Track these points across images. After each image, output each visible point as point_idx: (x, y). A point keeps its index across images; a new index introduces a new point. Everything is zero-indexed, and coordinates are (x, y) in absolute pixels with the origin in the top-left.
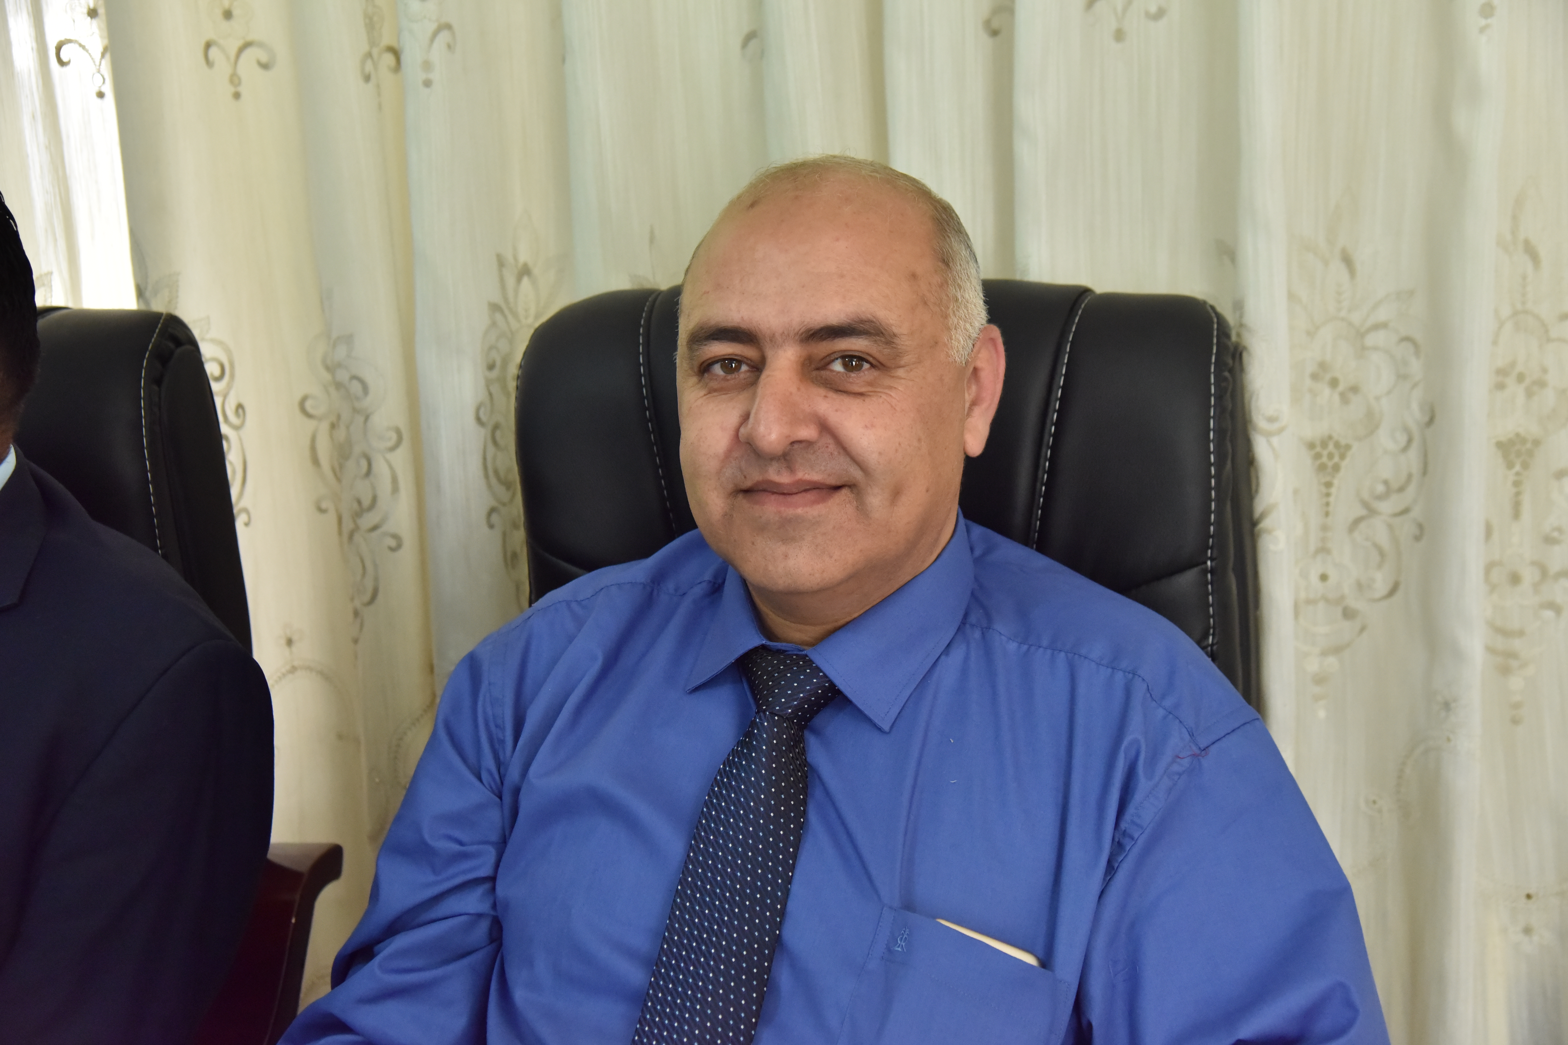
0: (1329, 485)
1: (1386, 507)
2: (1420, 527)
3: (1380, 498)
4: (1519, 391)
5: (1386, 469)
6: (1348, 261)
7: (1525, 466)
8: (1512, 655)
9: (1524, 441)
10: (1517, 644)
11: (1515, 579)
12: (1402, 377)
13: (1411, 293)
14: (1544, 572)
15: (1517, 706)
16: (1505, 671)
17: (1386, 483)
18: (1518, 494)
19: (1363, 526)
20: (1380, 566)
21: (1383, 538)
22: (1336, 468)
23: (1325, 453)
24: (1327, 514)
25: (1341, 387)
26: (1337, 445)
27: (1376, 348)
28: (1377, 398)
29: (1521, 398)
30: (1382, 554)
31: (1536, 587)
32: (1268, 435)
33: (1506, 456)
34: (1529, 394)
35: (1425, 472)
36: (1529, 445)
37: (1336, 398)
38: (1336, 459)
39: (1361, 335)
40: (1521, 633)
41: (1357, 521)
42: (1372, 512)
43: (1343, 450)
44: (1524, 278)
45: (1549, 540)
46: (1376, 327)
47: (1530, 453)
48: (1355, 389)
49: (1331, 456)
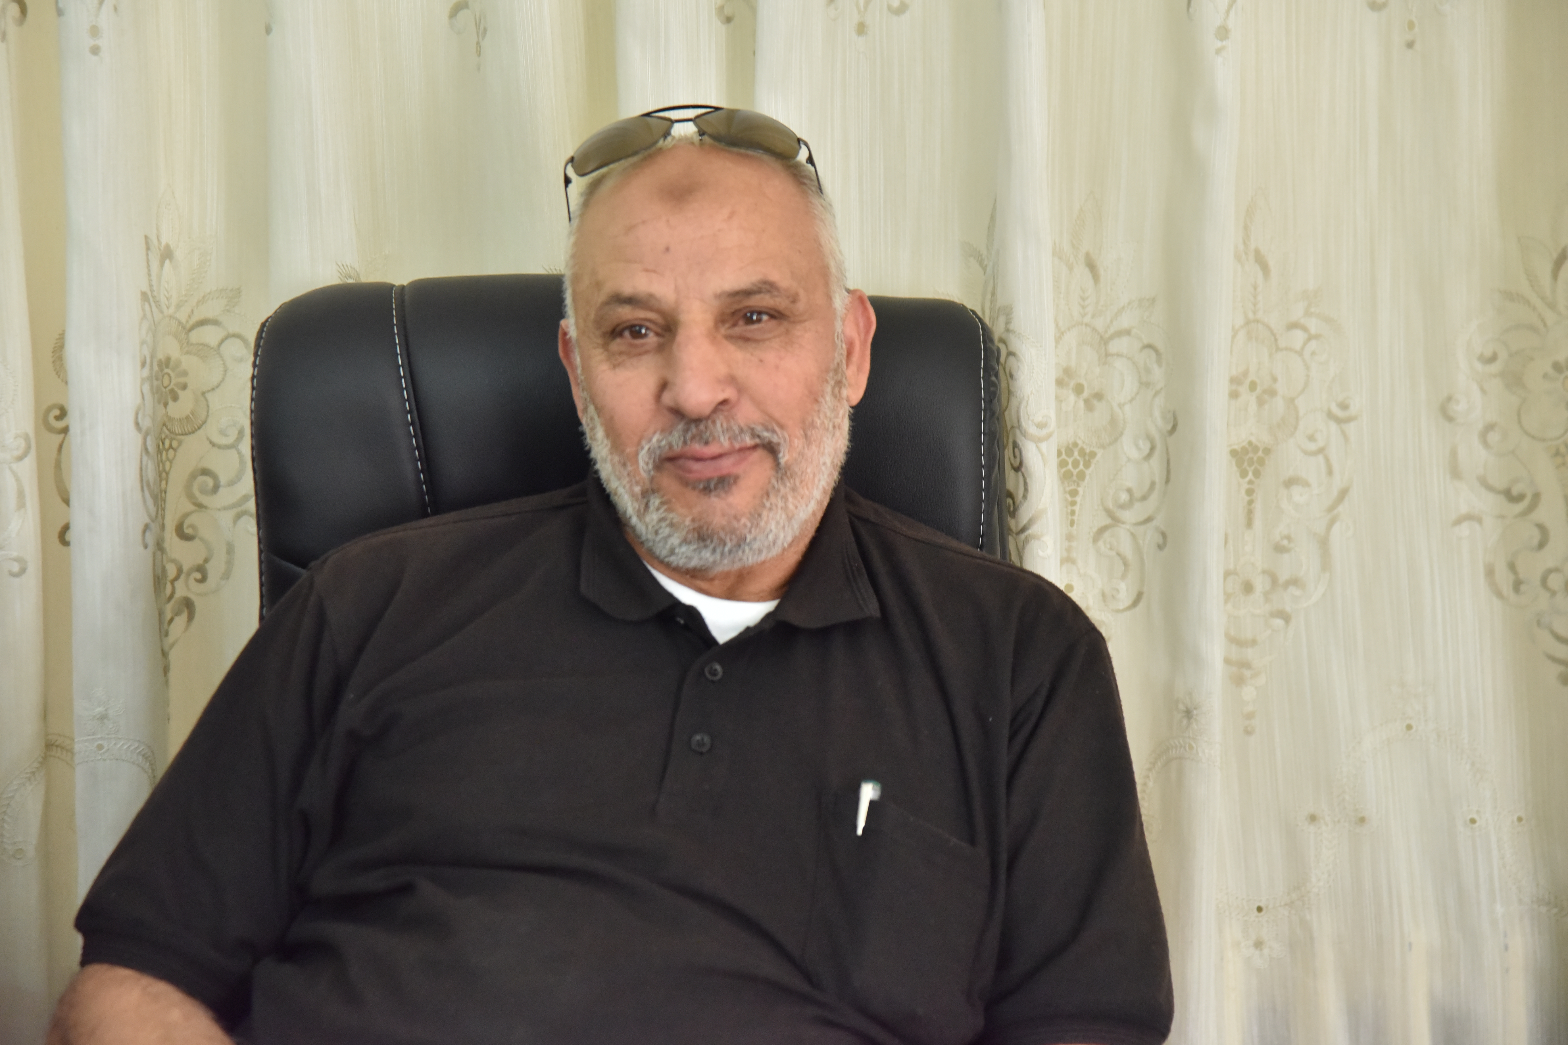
0: (1074, 493)
1: (1129, 516)
2: (1164, 535)
3: (1122, 507)
4: (1252, 399)
5: (1130, 477)
6: (1092, 266)
7: (1257, 474)
8: (1245, 665)
9: (1256, 449)
10: (1250, 653)
11: (1248, 588)
12: (1145, 384)
13: (1153, 300)
14: (1274, 581)
15: (1250, 716)
16: (1239, 681)
17: (1129, 491)
18: (1250, 502)
19: (1107, 534)
20: (1123, 577)
21: (1127, 548)
22: (1081, 476)
23: (1070, 461)
24: (1072, 523)
25: (1086, 394)
26: (1082, 452)
27: (1119, 355)
28: (1121, 406)
29: (1253, 407)
30: (1126, 564)
31: (1267, 596)
32: (1038, 440)
33: (1239, 464)
34: (1261, 402)
35: (1168, 481)
36: (1260, 454)
37: (1081, 404)
38: (1081, 467)
39: (1105, 341)
40: (1254, 643)
41: (1102, 530)
42: (1116, 521)
43: (1088, 457)
44: (1255, 288)
45: (1279, 549)
46: (1120, 334)
47: (1261, 462)
48: (1099, 396)
49: (1076, 464)
